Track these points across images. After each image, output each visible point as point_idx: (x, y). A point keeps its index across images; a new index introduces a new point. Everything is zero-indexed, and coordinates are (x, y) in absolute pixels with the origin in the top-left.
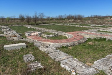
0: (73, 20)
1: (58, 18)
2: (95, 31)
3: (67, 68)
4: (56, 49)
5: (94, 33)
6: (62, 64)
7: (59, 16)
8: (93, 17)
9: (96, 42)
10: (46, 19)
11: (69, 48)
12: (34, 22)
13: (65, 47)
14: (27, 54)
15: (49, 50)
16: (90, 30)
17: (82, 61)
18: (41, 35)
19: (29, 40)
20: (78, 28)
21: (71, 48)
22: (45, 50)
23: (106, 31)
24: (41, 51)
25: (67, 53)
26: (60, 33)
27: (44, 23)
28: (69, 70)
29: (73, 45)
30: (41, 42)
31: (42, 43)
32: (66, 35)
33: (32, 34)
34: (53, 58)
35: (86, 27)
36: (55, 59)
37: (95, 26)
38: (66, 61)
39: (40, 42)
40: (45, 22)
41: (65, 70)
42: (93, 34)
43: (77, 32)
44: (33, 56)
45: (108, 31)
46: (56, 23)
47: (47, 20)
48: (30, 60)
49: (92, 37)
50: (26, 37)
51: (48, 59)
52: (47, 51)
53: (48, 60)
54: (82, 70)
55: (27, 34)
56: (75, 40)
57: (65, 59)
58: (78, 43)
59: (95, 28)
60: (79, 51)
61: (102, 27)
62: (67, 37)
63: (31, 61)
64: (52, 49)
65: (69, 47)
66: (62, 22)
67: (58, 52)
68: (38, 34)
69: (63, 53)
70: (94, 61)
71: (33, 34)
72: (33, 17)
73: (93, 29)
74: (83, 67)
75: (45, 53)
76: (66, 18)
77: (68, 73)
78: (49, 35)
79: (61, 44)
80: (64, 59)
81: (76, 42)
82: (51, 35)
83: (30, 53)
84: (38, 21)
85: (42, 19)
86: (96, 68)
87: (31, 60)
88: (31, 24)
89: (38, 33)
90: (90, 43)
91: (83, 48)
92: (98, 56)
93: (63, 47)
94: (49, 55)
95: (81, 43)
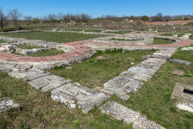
0: (74, 22)
1: (48, 19)
2: (108, 40)
3: (63, 100)
4: (43, 72)
5: (106, 42)
6: (54, 95)
7: (50, 16)
8: (105, 19)
9: (109, 56)
10: (25, 22)
11: (67, 68)
13: (61, 67)
15: (31, 74)
16: (100, 38)
17: (88, 86)
18: (15, 50)
20: (82, 35)
21: (70, 68)
22: (23, 75)
23: (123, 38)
24: (14, 78)
25: (63, 76)
26: (51, 45)
27: (21, 29)
28: (65, 102)
29: (74, 63)
30: (15, 63)
31: (17, 65)
32: (62, 48)
34: (37, 87)
35: (95, 33)
36: (41, 88)
37: (109, 32)
38: (61, 89)
39: (13, 62)
40: (22, 26)
41: (59, 103)
42: (104, 44)
43: (81, 42)
45: (126, 39)
46: (44, 27)
47: (27, 23)
49: (103, 48)
51: (28, 90)
52: (26, 77)
53: (28, 93)
54: (85, 99)
56: (76, 55)
57: (58, 87)
58: (82, 58)
59: (108, 36)
60: (83, 71)
61: (118, 33)
62: (65, 50)
64: (35, 73)
65: (68, 66)
66: (55, 27)
67: (47, 77)
69: (55, 77)
70: (104, 82)
73: (106, 36)
74: (88, 94)
75: (22, 82)
76: (62, 19)
77: (64, 107)
78: (32, 49)
79: (54, 63)
81: (78, 58)
82: (34, 50)
84: (7, 24)
85: (15, 21)
86: (106, 92)
90: (100, 57)
91: (89, 65)
92: (110, 75)
93: (56, 68)
94: (30, 83)
95: (85, 59)
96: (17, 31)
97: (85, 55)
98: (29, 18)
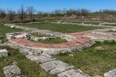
0: (75, 16)
1: (54, 14)
2: (106, 32)
4: (51, 57)
5: (104, 34)
7: (56, 11)
8: (102, 13)
9: (107, 47)
10: (38, 15)
11: (70, 55)
12: (19, 20)
13: (65, 54)
14: (9, 65)
15: (42, 58)
16: (98, 30)
17: (88, 74)
18: (30, 37)
19: (12, 45)
20: (82, 27)
21: (72, 55)
22: (36, 58)
24: (30, 60)
25: (66, 62)
26: (56, 34)
27: (34, 21)
29: (76, 51)
30: (30, 48)
31: (31, 49)
32: (66, 38)
33: (16, 36)
34: (47, 70)
35: (94, 25)
36: (49, 71)
37: (106, 25)
40: (35, 19)
43: (81, 33)
44: (18, 68)
46: (51, 20)
47: (39, 17)
48: (13, 74)
49: (102, 39)
50: (7, 40)
51: (39, 71)
52: (38, 60)
53: (39, 73)
55: (9, 36)
56: (78, 44)
58: (82, 47)
59: (106, 28)
60: (84, 59)
62: (67, 40)
63: (14, 76)
64: (45, 57)
65: (70, 53)
66: (60, 20)
67: (54, 61)
68: (25, 37)
69: (61, 62)
70: (104, 72)
71: (18, 36)
72: (19, 12)
73: (103, 28)
75: (35, 63)
76: (66, 13)
78: (42, 37)
79: (59, 50)
80: (62, 70)
81: (79, 47)
82: (44, 38)
83: (13, 63)
84: (25, 17)
85: (31, 15)
87: (15, 73)
88: (16, 23)
89: (25, 35)
90: (99, 48)
91: (89, 54)
92: (109, 66)
93: (61, 54)
94: (41, 65)
95: (86, 49)
96: (32, 23)
97: (86, 45)
98: (40, 13)
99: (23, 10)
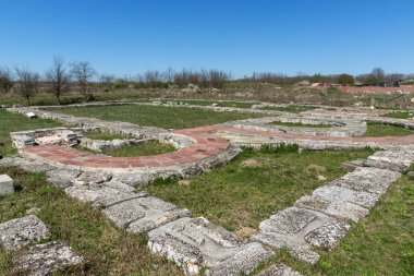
0: (196, 88)
1: (145, 81)
2: (265, 125)
3: (172, 254)
4: (133, 189)
5: (262, 129)
6: (153, 242)
7: (149, 76)
8: (258, 80)
9: (268, 160)
10: (101, 85)
11: (180, 182)
12: (50, 97)
13: (168, 181)
14: (15, 216)
15: (108, 194)
16: (249, 120)
17: (224, 226)
18: (79, 142)
19: (28, 163)
20: (211, 113)
21: (187, 183)
22: (93, 195)
23: (297, 121)
24: (76, 199)
25: (172, 200)
26: (149, 133)
27: (92, 99)
28: (176, 261)
29: (196, 173)
30: (78, 168)
31: (81, 172)
32: (171, 141)
33: (40, 139)
34: (120, 223)
35: (239, 109)
36: (127, 225)
37: (267, 108)
38: (168, 229)
39: (74, 167)
40: (94, 94)
41: (165, 261)
42: (258, 133)
43: (209, 128)
44: (41, 224)
45: (304, 122)
46: (137, 97)
47: (105, 88)
48: (26, 239)
49: (256, 142)
50: (15, 151)
51: (101, 228)
52: (98, 198)
53: (100, 233)
54: (220, 255)
55: (19, 139)
56: (200, 156)
57: (162, 224)
58: (211, 163)
59: (266, 115)
60: (214, 191)
61: (288, 110)
62: (176, 145)
63: (31, 244)
64: (116, 192)
65: (182, 178)
66: (157, 96)
67: (140, 200)
68: (67, 140)
69: (157, 202)
70: (260, 218)
71: (45, 140)
72: (49, 76)
73: (261, 116)
74: (226, 243)
75: (91, 208)
76: (173, 81)
77: (175, 270)
78: (111, 139)
79: (153, 171)
80: (161, 221)
81: (205, 162)
82: (116, 142)
83: (28, 212)
84: (67, 90)
85: (83, 84)
86: (265, 241)
87: (31, 237)
88: (41, 103)
89: (65, 135)
90: (250, 162)
91: (227, 179)
92: (273, 203)
93: (159, 182)
94: (106, 212)
95: (219, 165)
96: (85, 104)
97: (219, 156)
98: (108, 79)
99: (62, 69)
